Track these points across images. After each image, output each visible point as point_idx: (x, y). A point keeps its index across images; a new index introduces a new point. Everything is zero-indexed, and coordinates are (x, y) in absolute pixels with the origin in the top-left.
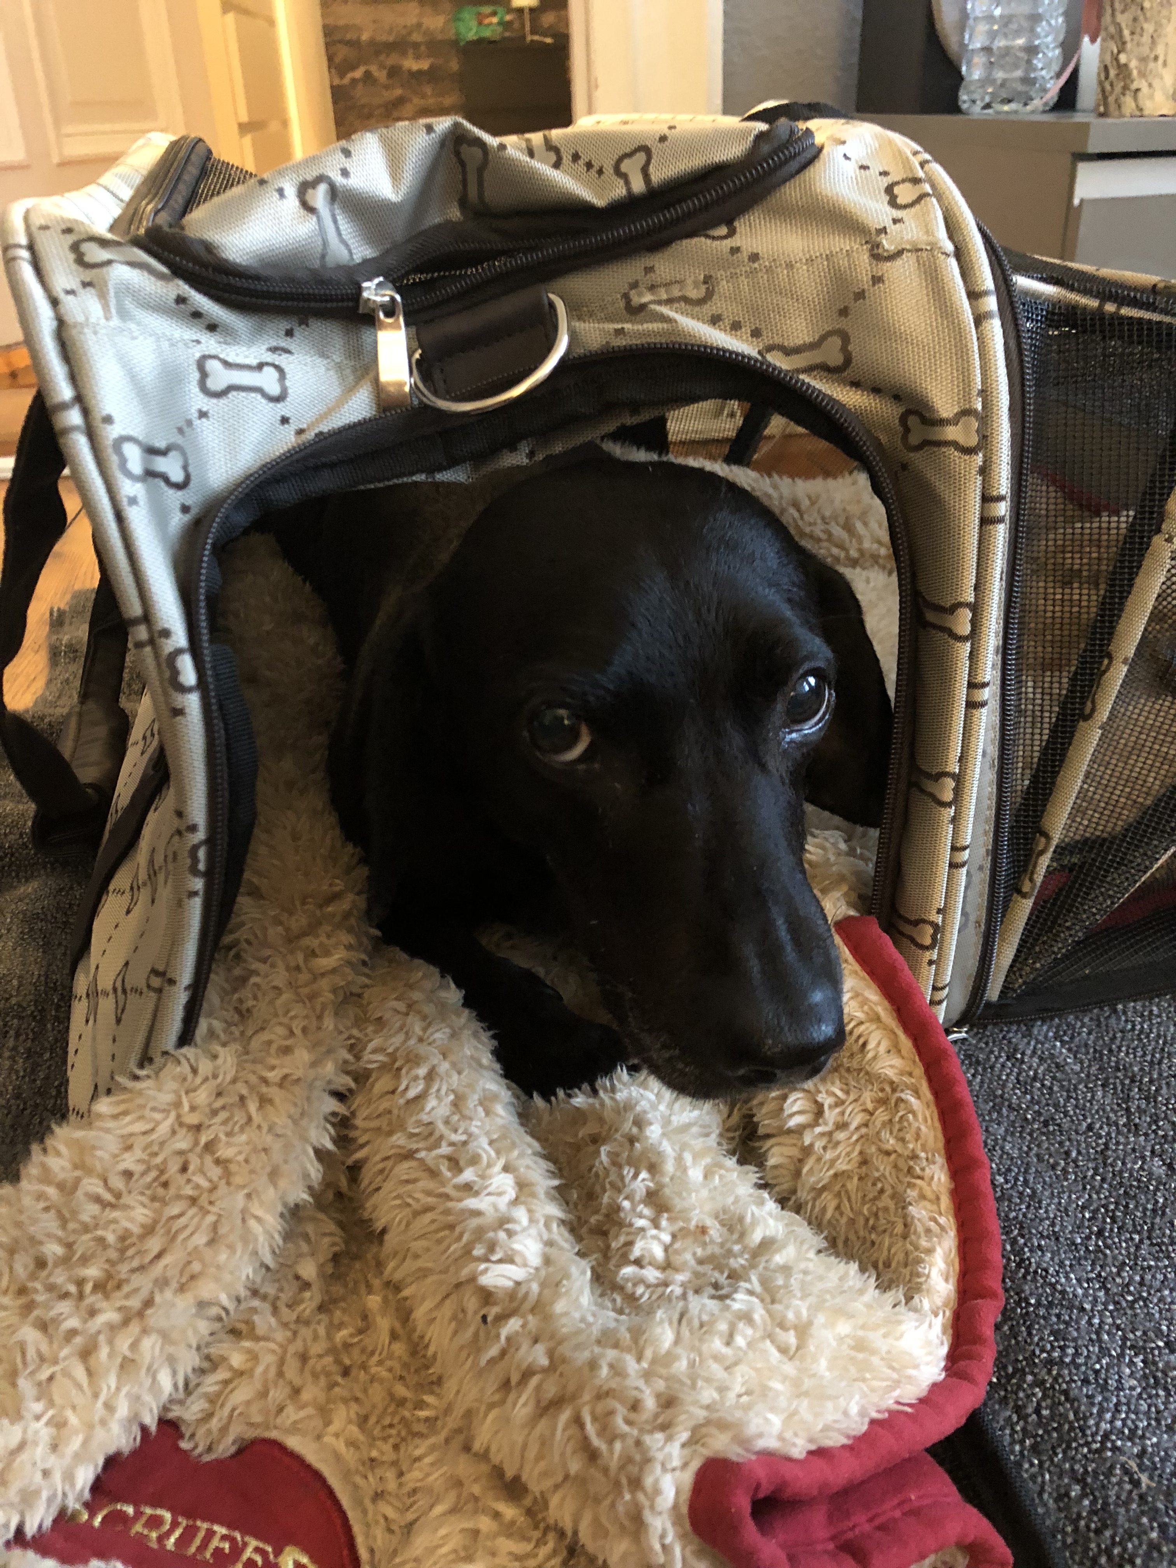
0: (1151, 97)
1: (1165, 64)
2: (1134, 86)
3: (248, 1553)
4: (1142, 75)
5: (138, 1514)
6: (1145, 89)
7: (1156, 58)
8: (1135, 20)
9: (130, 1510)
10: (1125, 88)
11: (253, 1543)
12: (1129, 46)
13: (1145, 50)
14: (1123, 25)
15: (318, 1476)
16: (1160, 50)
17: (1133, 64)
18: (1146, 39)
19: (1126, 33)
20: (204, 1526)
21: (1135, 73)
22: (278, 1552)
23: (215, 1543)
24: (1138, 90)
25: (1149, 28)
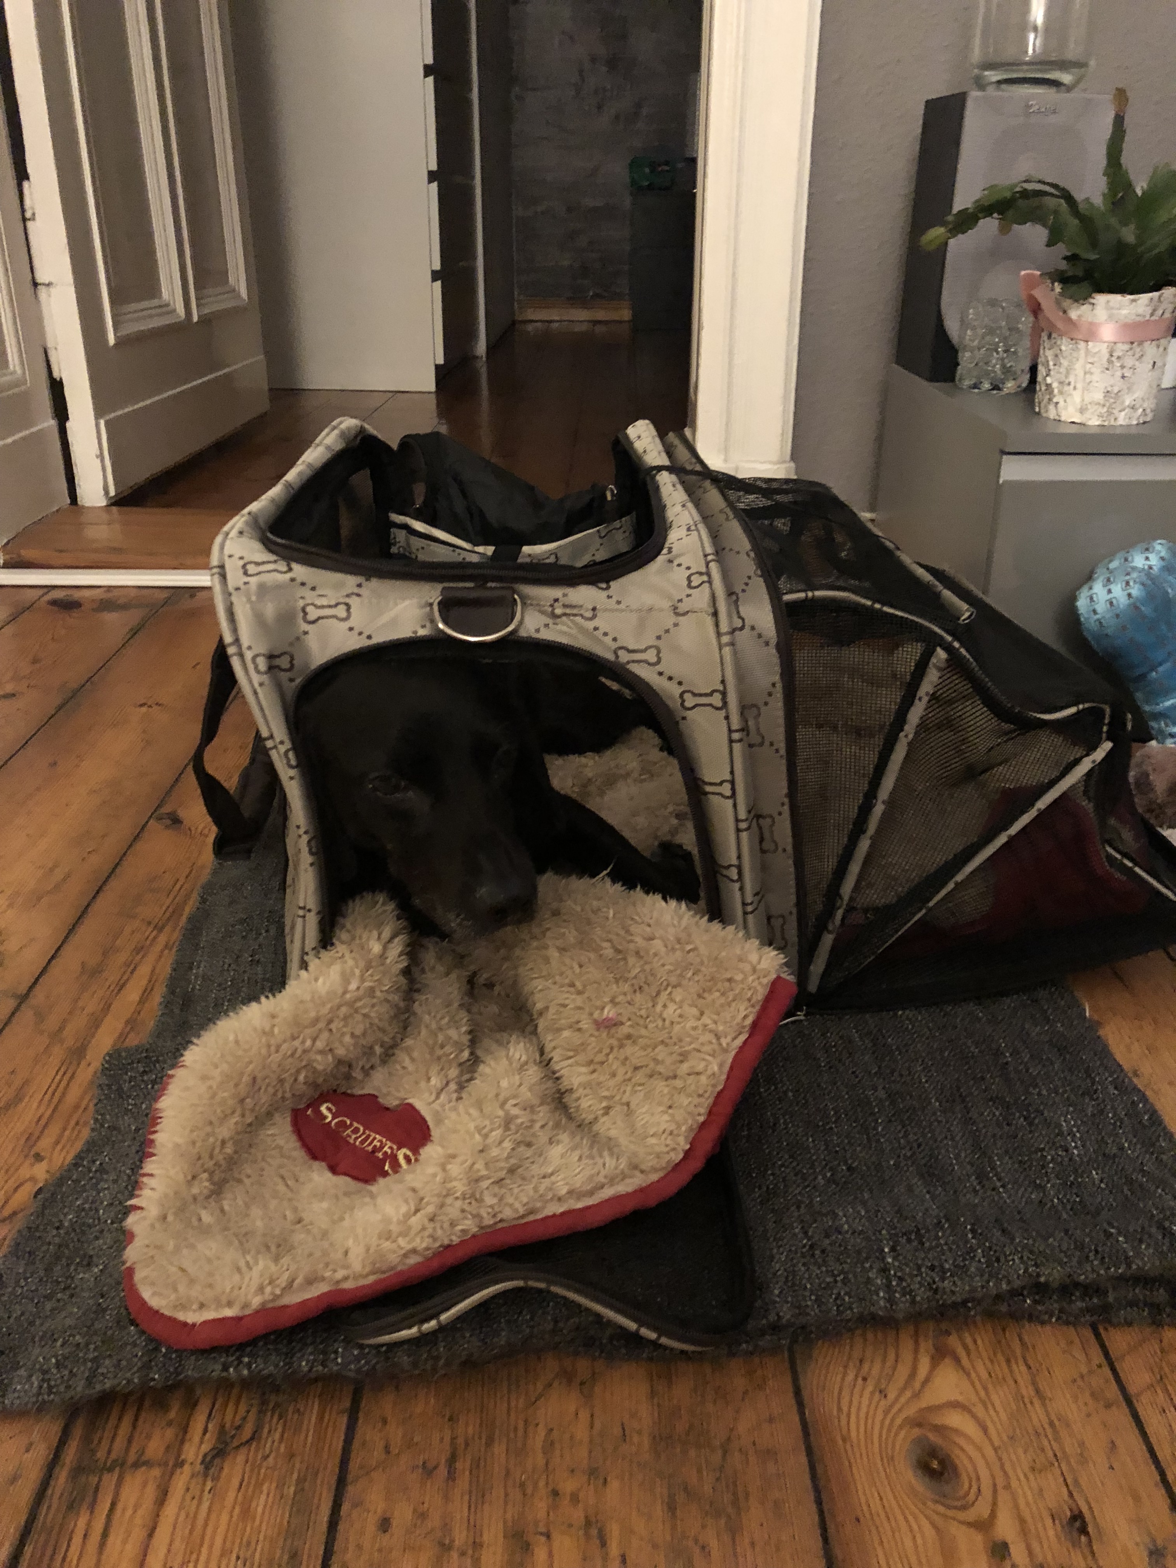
0: (1066, 408)
1: (1075, 388)
2: (1055, 400)
3: (386, 1149)
4: (1061, 393)
5: (351, 1125)
6: (1062, 404)
7: (1069, 384)
8: (1056, 356)
9: (348, 1122)
10: (1050, 400)
11: (389, 1144)
12: (1052, 373)
13: (1063, 378)
14: (1050, 358)
15: (424, 1120)
16: (1071, 379)
17: (1055, 385)
18: (1062, 370)
19: (1051, 363)
20: (373, 1135)
21: (1056, 391)
22: (399, 1149)
23: (375, 1143)
24: (1057, 403)
25: (1065, 363)
